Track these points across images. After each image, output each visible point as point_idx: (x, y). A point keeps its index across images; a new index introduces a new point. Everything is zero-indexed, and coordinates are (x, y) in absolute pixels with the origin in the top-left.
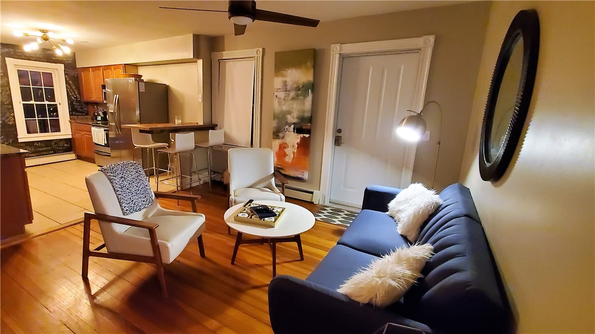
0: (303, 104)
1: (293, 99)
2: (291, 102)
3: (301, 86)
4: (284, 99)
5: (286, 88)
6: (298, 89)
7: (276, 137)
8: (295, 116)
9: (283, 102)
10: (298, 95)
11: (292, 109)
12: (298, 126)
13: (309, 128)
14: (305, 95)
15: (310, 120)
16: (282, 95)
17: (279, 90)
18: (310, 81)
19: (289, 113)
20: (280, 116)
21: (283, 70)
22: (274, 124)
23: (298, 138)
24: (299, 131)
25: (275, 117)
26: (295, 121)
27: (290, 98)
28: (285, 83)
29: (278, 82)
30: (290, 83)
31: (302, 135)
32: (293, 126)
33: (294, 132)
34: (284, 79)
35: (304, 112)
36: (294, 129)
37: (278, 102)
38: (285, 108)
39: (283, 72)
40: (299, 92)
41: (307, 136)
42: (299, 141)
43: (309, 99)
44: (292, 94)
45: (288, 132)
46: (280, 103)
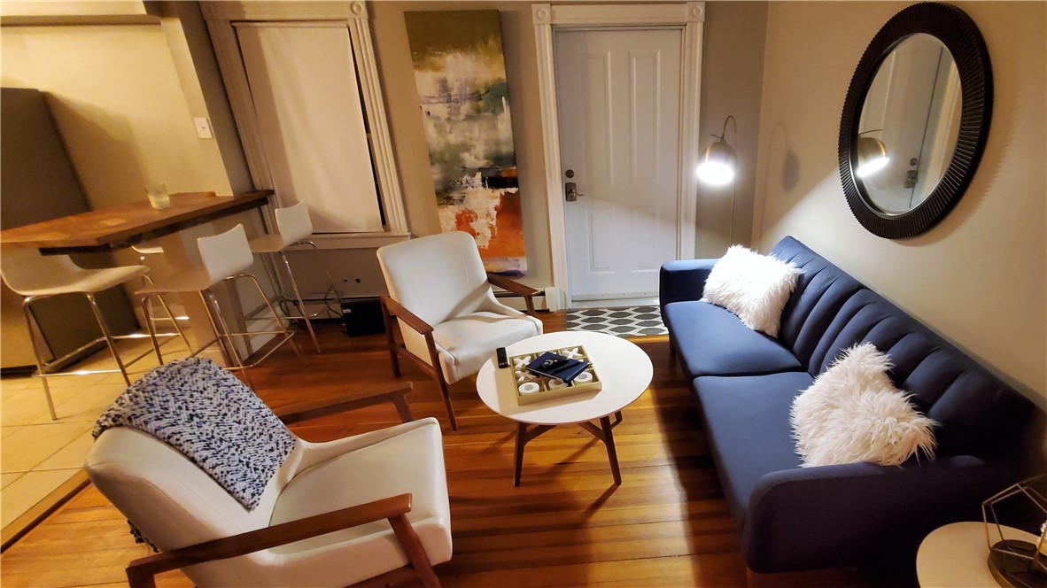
0: (494, 127)
1: (469, 118)
2: (466, 124)
3: (483, 91)
4: (449, 120)
5: (450, 96)
6: (476, 96)
7: (445, 201)
8: (481, 154)
9: (448, 127)
10: (478, 111)
11: (471, 139)
12: (491, 174)
13: (514, 174)
14: (496, 109)
15: (513, 159)
16: (441, 110)
17: (433, 101)
18: (499, 79)
19: (467, 148)
20: (447, 156)
21: (433, 55)
22: (436, 174)
23: (495, 198)
24: (494, 182)
25: (433, 158)
26: (482, 163)
27: (462, 117)
28: (444, 86)
29: (425, 82)
30: (458, 84)
31: (502, 191)
32: (479, 175)
33: (484, 186)
34: (441, 75)
35: (498, 143)
36: (483, 180)
37: (435, 125)
38: (454, 138)
39: (434, 59)
40: (481, 104)
41: (513, 190)
42: (497, 202)
43: (505, 117)
44: (466, 108)
45: (470, 189)
46: (440, 129)
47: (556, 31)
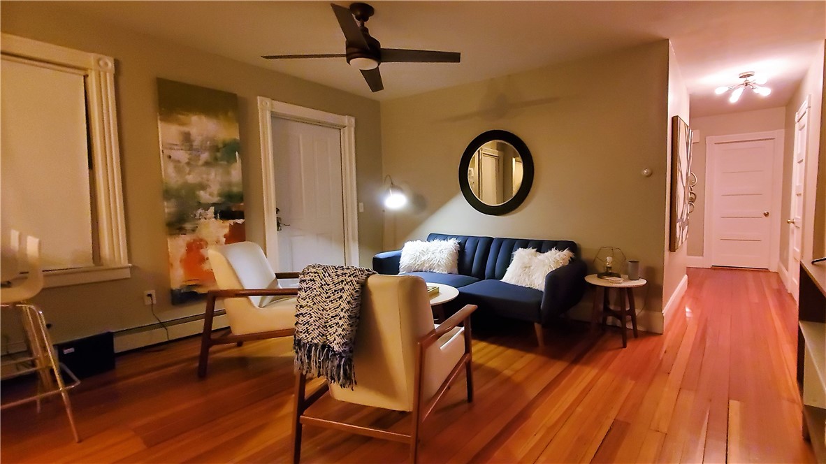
0: (228, 173)
1: (207, 164)
2: (204, 168)
3: (220, 145)
4: (188, 164)
5: (192, 146)
6: (215, 148)
7: (178, 231)
8: (216, 192)
9: (187, 169)
10: (216, 159)
11: (208, 181)
12: (223, 208)
13: (241, 209)
14: (231, 159)
15: (240, 198)
16: (182, 156)
17: (176, 147)
18: (235, 139)
19: (203, 187)
20: (183, 192)
21: (180, 114)
22: (169, 208)
23: (226, 227)
24: (224, 213)
25: (168, 194)
26: (216, 199)
27: (201, 162)
28: (187, 138)
29: (168, 132)
30: (200, 138)
31: (232, 222)
32: (212, 209)
33: (216, 218)
34: (186, 129)
35: (230, 184)
36: (215, 213)
37: (175, 167)
38: (191, 179)
39: (180, 116)
40: (219, 155)
41: (240, 221)
42: (226, 231)
43: (238, 164)
44: (205, 156)
45: (203, 220)
46: (178, 169)
47: (275, 116)
